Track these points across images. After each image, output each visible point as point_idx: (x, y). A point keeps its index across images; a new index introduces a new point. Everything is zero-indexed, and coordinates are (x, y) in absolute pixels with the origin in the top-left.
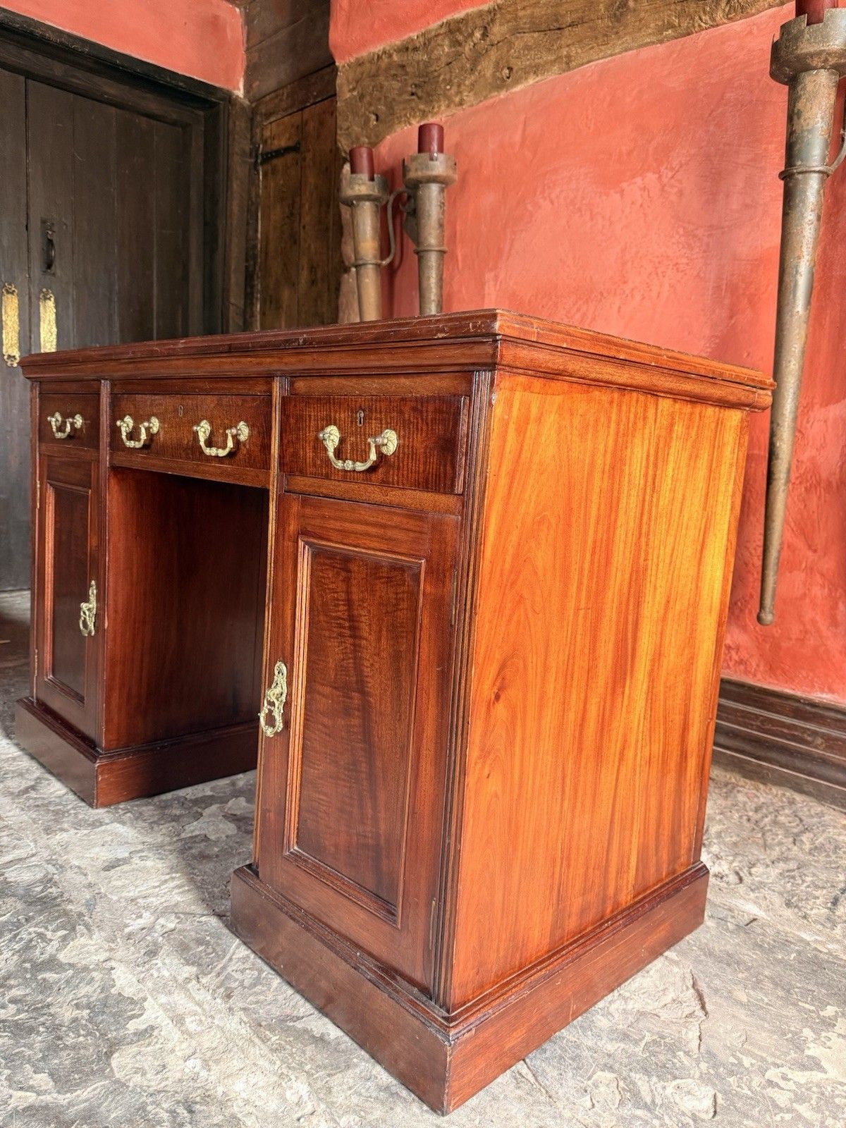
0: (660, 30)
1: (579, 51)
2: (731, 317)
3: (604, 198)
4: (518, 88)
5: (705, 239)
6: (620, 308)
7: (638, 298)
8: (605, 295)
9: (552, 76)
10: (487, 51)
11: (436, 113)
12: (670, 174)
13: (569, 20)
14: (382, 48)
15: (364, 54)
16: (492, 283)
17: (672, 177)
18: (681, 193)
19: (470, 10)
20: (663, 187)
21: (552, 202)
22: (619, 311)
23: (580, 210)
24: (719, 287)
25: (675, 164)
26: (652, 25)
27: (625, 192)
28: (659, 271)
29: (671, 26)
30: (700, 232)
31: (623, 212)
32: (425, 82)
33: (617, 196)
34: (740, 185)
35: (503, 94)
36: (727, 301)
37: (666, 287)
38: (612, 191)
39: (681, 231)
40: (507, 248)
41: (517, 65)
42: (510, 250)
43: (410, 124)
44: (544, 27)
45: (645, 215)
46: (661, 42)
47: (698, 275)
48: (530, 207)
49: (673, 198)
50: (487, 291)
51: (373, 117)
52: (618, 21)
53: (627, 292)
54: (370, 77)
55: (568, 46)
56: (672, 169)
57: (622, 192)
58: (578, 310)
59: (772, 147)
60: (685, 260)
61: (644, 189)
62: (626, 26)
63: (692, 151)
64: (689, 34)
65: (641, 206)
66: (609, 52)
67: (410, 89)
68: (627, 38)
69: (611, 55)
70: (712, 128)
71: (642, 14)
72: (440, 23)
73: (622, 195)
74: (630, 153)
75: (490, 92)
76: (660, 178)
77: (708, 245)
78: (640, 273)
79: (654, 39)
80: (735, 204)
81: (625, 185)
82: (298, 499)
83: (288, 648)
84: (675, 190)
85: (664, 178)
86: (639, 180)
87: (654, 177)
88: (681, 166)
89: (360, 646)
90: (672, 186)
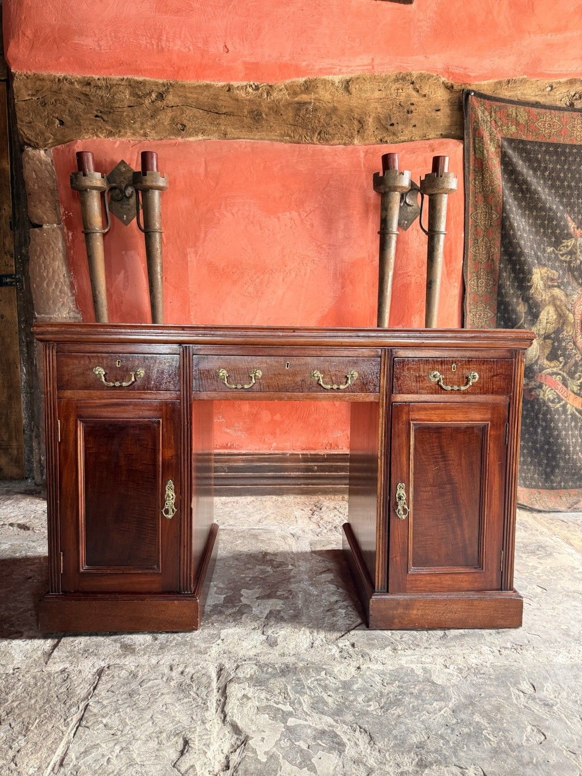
0: (282, 135)
1: (233, 130)
2: (343, 288)
3: (268, 219)
4: (191, 139)
5: (327, 250)
6: (283, 278)
7: (294, 275)
8: (274, 271)
9: (214, 138)
10: (163, 109)
11: (122, 136)
12: (305, 215)
13: (224, 111)
14: (63, 75)
15: (45, 74)
16: (192, 255)
18: (312, 225)
19: (148, 79)
20: (302, 220)
21: (233, 215)
22: (283, 281)
23: (252, 223)
24: (335, 274)
25: (307, 209)
26: (278, 131)
28: (304, 262)
29: (290, 136)
30: (324, 246)
31: (280, 229)
32: (110, 112)
33: (276, 220)
34: (342, 227)
35: (180, 139)
36: (340, 281)
37: (309, 271)
38: (272, 217)
39: (314, 244)
40: (202, 235)
41: (189, 125)
42: (205, 238)
43: (97, 136)
44: (206, 108)
45: (294, 233)
46: (281, 141)
47: (325, 267)
48: (217, 215)
49: (308, 227)
50: (189, 259)
51: (57, 122)
52: (257, 122)
53: (287, 271)
54: (51, 91)
55: (225, 125)
56: (306, 212)
57: (278, 218)
58: (258, 277)
59: (355, 213)
60: (317, 259)
61: (291, 219)
62: (262, 127)
63: (316, 206)
64: (299, 143)
65: (291, 227)
66: (252, 137)
67: (95, 112)
68: (264, 133)
69: (253, 139)
70: (325, 196)
71: (272, 124)
72: (121, 77)
73: (279, 220)
74: (281, 198)
75: (169, 135)
76: (300, 215)
77: (329, 253)
78: (293, 262)
79: (279, 138)
80: (341, 235)
81: (280, 215)
82: (409, 405)
83: (405, 475)
84: (309, 223)
85: (302, 216)
86: (288, 213)
87: (296, 214)
88: (311, 212)
89: (449, 464)
90: (307, 221)
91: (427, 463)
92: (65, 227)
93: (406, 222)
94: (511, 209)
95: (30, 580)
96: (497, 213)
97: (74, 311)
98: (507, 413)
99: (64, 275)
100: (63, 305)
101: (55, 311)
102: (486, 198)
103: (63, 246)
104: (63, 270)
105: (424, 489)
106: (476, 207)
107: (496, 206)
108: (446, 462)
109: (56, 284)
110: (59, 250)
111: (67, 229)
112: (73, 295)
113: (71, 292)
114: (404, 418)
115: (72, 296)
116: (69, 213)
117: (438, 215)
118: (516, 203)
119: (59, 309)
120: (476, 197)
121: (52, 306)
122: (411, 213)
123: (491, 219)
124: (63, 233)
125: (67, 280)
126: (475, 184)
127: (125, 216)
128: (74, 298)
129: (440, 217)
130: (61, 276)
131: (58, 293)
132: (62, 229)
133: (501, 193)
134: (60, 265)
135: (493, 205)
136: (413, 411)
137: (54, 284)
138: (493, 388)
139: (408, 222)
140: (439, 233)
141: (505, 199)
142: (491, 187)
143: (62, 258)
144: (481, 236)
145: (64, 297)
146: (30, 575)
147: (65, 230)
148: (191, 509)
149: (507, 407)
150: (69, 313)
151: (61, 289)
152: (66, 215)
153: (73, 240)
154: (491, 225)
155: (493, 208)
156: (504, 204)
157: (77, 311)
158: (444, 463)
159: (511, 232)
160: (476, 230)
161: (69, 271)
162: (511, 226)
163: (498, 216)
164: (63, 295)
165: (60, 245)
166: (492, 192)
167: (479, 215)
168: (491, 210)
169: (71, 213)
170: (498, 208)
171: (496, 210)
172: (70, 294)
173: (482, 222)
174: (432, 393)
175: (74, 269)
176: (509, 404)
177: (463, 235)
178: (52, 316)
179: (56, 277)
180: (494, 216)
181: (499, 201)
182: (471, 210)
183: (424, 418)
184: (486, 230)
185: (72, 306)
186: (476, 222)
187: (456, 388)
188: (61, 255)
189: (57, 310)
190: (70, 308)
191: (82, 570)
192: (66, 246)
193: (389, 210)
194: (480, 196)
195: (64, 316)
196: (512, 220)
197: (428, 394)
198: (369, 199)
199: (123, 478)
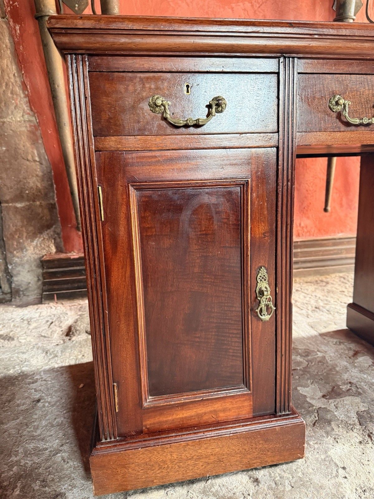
3: (222, 10)
12: (258, 6)
17: (259, 7)
27: (234, 9)
33: (230, 10)
38: (226, 7)
56: (259, 3)
57: (232, 9)
73: (233, 11)
76: (252, 6)
81: (233, 5)
84: (261, 14)
85: (255, 7)
86: (241, 4)
87: (249, 5)
88: (263, 3)
90: (260, 12)
92: (11, 20)
95: (40, 404)
97: (29, 114)
99: (14, 75)
100: (16, 107)
101: (8, 114)
103: (10, 43)
104: (12, 69)
109: (7, 84)
110: (6, 46)
111: (14, 22)
112: (27, 96)
113: (24, 93)
115: (25, 97)
116: (14, 3)
119: (12, 112)
121: (4, 109)
124: (9, 27)
125: (18, 79)
127: (77, 5)
128: (27, 99)
130: (11, 76)
131: (9, 95)
132: (8, 23)
134: (9, 64)
137: (4, 84)
143: (10, 55)
145: (17, 99)
146: (37, 397)
147: (11, 23)
148: (290, 305)
150: (23, 116)
151: (12, 90)
152: (11, 5)
153: (21, 35)
157: (31, 113)
161: (20, 69)
164: (15, 96)
165: (7, 41)
169: (16, 3)
172: (22, 95)
175: (25, 67)
178: (5, 120)
179: (6, 77)
185: (26, 108)
188: (9, 52)
189: (10, 112)
190: (24, 110)
191: (145, 404)
192: (14, 41)
195: (19, 119)
199: (196, 270)
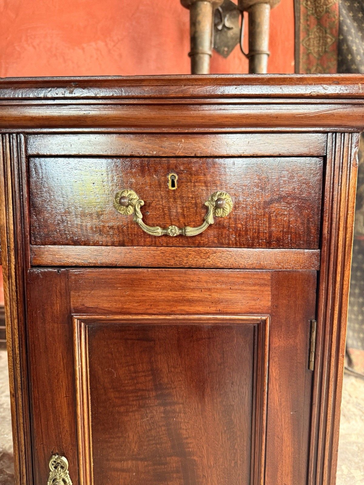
18: (120, 56)
20: (109, 51)
21: (34, 47)
23: (55, 55)
25: (115, 39)
34: (154, 57)
48: (18, 48)
49: (116, 58)
59: (168, 40)
61: (97, 49)
63: (125, 34)
65: (97, 59)
70: (134, 23)
74: (85, 27)
82: (66, 274)
83: (67, 438)
89: (174, 412)
91: (122, 409)
93: (226, 49)
94: (349, 31)
96: (333, 36)
98: (312, 296)
102: (320, 21)
105: (118, 465)
106: (307, 32)
107: (331, 29)
108: (168, 408)
114: (57, 307)
117: (258, 30)
118: (355, 24)
120: (307, 20)
122: (232, 38)
123: (325, 44)
126: (307, 5)
129: (261, 32)
133: (337, 12)
135: (327, 27)
136: (77, 289)
138: (270, 233)
139: (228, 47)
140: (260, 53)
141: (341, 19)
142: (325, 7)
144: (315, 64)
149: (314, 281)
154: (326, 52)
155: (328, 31)
156: (340, 25)
158: (162, 409)
159: (349, 57)
160: (308, 59)
162: (349, 50)
163: (334, 39)
166: (327, 12)
167: (312, 40)
168: (326, 33)
170: (334, 30)
171: (331, 34)
173: (315, 49)
174: (122, 244)
176: (318, 273)
177: (293, 64)
180: (329, 40)
181: (334, 22)
182: (302, 35)
183: (106, 305)
184: (321, 58)
186: (308, 49)
187: (174, 231)
193: (197, 24)
194: (313, 19)
196: (350, 43)
197: (113, 244)
198: (184, 24)
